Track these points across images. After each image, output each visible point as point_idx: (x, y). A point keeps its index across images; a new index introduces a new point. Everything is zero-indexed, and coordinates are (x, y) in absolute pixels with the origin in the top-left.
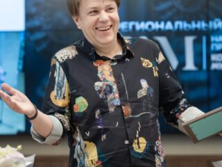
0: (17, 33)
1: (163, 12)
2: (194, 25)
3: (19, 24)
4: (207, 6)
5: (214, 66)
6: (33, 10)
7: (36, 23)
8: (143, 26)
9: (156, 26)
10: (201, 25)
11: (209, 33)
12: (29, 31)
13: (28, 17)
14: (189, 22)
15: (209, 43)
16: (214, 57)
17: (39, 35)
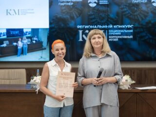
0: (47, 29)
1: (94, 22)
2: (103, 27)
3: (47, 26)
4: (108, 20)
5: (110, 40)
6: (52, 22)
7: (53, 26)
8: (87, 27)
9: (91, 27)
10: (106, 27)
11: (108, 29)
12: (50, 28)
13: (50, 24)
14: (102, 26)
15: (108, 32)
16: (110, 37)
17: (54, 30)
